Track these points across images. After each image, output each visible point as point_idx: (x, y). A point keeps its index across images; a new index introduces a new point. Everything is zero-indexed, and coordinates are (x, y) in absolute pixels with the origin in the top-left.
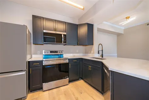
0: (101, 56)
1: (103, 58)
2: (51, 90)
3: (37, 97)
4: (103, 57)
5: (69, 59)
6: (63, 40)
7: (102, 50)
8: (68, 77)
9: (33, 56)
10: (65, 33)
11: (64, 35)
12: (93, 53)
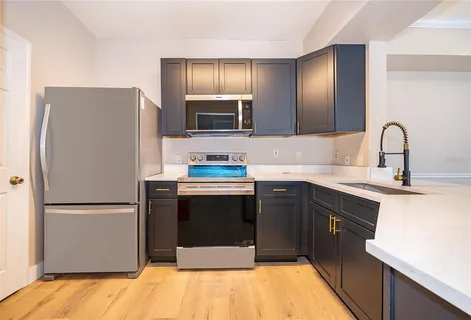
0: (396, 178)
1: (407, 188)
2: (198, 273)
3: (159, 280)
4: (412, 182)
5: (255, 182)
6: (240, 118)
7: (406, 153)
8: (255, 244)
9: (166, 168)
10: (249, 97)
11: (245, 103)
12: (365, 165)
